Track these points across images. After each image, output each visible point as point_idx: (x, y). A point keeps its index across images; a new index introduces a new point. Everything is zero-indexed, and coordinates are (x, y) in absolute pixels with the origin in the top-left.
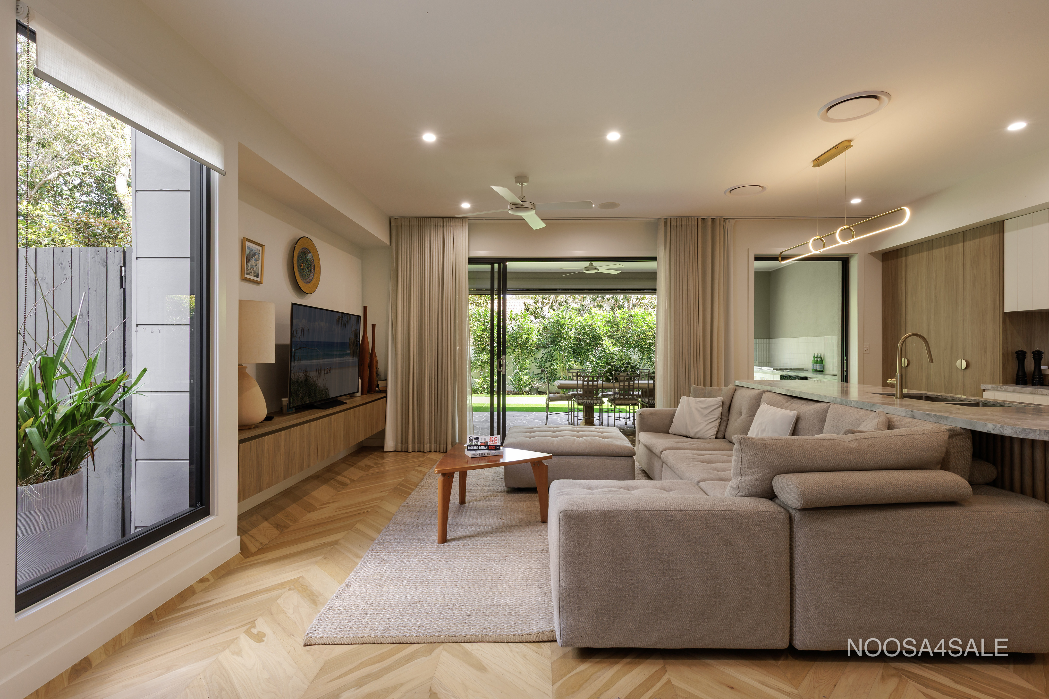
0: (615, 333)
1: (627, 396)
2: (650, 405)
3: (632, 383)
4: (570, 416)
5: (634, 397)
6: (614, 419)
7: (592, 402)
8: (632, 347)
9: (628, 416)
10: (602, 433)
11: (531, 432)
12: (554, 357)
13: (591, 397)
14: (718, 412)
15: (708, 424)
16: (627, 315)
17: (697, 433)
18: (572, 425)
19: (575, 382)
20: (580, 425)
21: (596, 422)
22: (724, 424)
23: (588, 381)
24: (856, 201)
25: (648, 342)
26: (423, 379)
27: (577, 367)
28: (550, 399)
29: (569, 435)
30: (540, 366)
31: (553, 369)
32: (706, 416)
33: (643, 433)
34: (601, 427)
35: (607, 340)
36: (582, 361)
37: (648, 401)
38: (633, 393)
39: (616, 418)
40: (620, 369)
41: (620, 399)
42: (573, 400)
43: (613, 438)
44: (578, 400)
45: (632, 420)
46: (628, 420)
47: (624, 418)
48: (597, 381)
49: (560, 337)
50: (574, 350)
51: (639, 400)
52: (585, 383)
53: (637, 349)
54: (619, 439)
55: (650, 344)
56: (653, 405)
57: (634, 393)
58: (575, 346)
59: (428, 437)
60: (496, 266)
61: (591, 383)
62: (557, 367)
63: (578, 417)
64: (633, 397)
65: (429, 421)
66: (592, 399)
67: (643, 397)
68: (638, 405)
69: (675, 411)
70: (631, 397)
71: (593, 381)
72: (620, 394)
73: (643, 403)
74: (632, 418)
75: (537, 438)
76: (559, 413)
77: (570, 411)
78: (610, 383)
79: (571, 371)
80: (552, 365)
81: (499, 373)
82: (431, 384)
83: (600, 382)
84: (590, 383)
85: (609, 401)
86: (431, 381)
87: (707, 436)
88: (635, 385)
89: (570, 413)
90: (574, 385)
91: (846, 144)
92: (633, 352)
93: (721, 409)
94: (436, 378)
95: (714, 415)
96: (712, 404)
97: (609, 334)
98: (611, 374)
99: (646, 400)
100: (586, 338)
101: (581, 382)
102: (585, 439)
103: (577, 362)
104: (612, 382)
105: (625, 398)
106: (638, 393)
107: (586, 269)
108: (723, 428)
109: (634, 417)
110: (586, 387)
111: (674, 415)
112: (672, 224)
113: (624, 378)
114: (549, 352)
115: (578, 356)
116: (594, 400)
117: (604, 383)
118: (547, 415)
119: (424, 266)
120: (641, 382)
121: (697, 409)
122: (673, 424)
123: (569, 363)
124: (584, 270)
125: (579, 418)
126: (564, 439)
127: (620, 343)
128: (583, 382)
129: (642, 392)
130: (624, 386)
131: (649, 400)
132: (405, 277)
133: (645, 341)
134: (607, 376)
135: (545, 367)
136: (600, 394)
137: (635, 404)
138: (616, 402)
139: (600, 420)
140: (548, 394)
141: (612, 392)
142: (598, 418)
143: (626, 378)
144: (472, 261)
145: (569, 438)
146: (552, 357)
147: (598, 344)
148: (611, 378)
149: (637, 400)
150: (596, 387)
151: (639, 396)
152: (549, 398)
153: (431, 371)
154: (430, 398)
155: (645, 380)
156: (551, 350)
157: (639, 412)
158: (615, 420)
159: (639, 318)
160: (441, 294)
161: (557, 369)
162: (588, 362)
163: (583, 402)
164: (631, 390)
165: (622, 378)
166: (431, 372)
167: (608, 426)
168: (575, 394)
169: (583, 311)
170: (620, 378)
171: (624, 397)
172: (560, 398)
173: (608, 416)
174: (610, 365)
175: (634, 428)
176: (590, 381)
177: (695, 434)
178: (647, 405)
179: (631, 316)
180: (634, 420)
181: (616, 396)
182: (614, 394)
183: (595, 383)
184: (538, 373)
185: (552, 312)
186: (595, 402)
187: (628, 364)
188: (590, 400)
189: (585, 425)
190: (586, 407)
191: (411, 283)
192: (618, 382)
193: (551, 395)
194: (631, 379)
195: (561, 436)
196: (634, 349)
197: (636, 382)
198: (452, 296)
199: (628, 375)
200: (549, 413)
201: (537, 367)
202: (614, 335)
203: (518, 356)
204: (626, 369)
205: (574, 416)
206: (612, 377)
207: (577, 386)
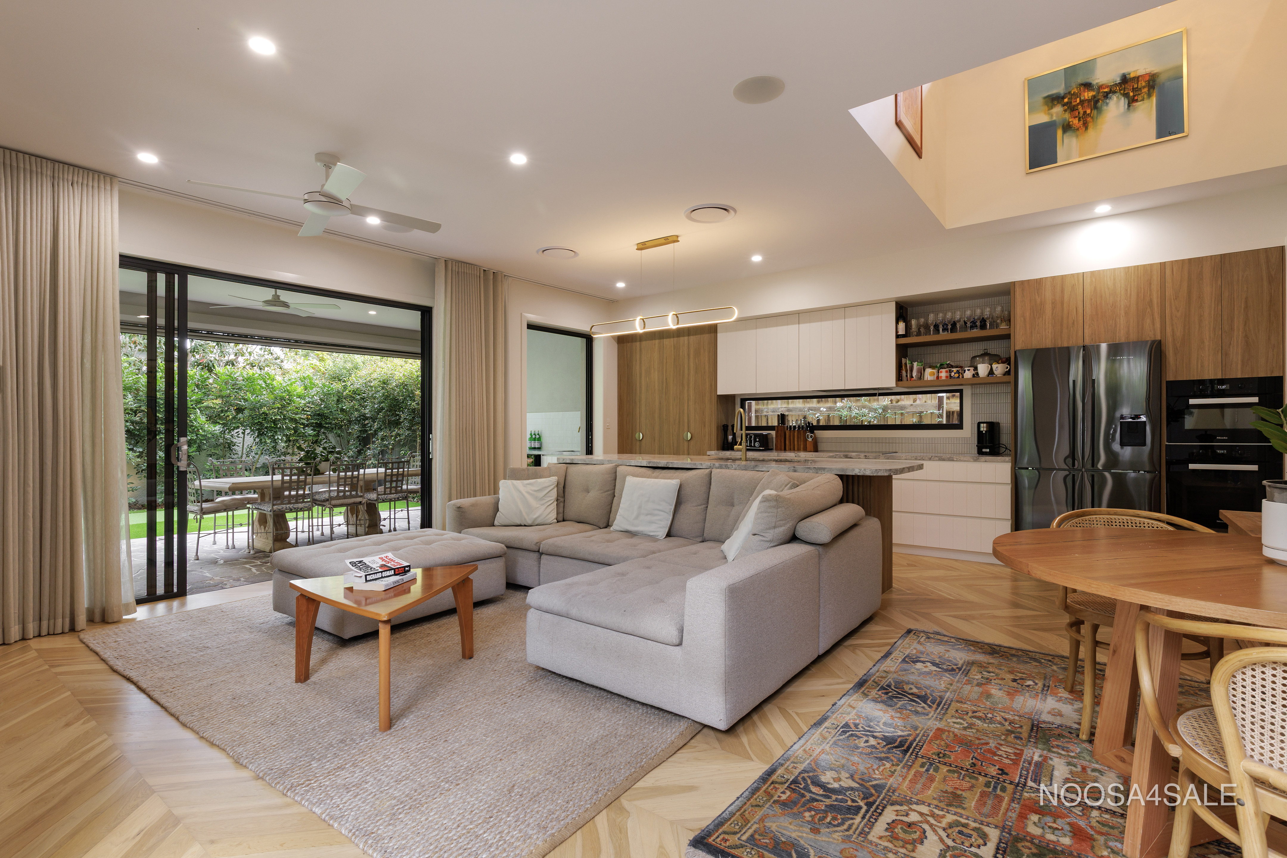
1: (349, 493)
14: (554, 494)
15: (546, 508)
17: (536, 519)
22: (562, 505)
23: (290, 475)
24: (621, 285)
28: (204, 510)
32: (542, 499)
42: (249, 508)
44: (273, 505)
72: (338, 491)
87: (549, 521)
91: (675, 239)
93: (556, 489)
95: (551, 497)
96: (546, 485)
105: (346, 496)
108: (561, 510)
111: (497, 503)
112: (454, 269)
113: (346, 468)
121: (528, 493)
122: (499, 514)
130: (345, 477)
131: (378, 495)
144: (127, 262)
149: (363, 496)
152: (202, 509)
171: (344, 494)
177: (534, 521)
183: (302, 477)
186: (301, 506)
193: (203, 505)
207: (270, 483)
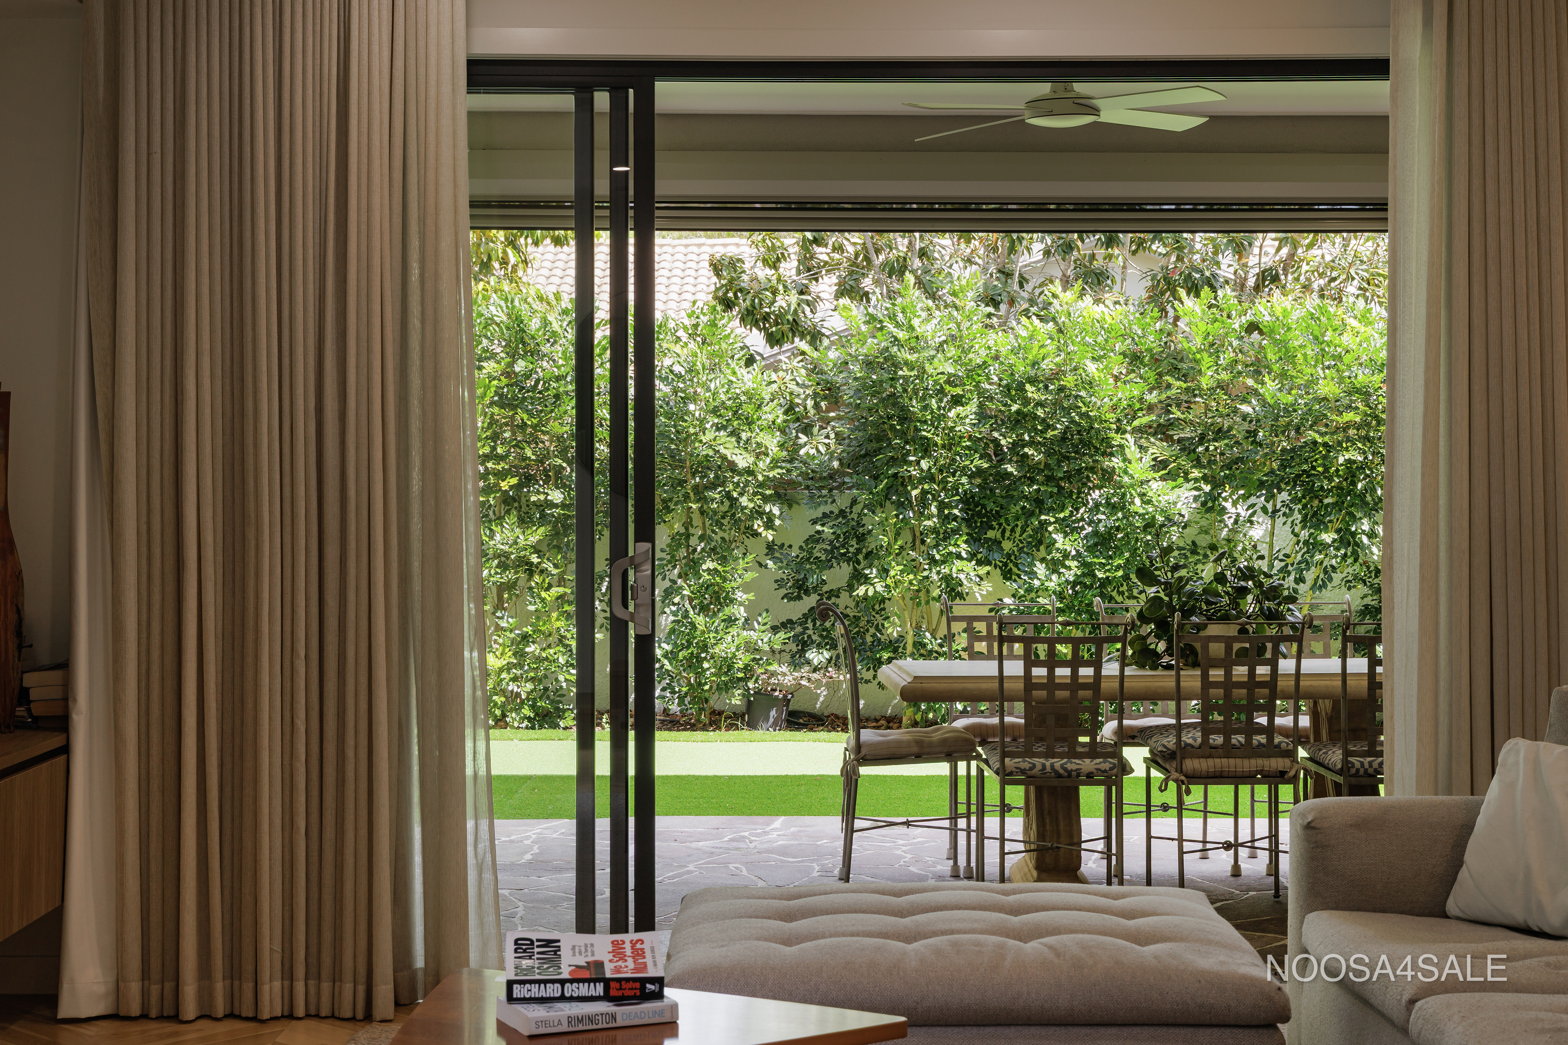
0: (1177, 414)
1: (1241, 738)
2: (1353, 780)
3: (1262, 670)
4: (962, 837)
5: (1278, 739)
6: (1181, 847)
7: (1070, 766)
8: (1261, 484)
9: (1244, 835)
10: (1131, 915)
11: (789, 917)
12: (869, 539)
13: (1064, 740)
16: (1237, 324)
18: (970, 878)
19: (989, 668)
20: (1010, 880)
21: (1091, 864)
23: (1053, 661)
25: (1341, 460)
26: (250, 660)
27: (987, 586)
28: (864, 751)
29: (976, 925)
30: (801, 589)
31: (866, 598)
33: (1324, 914)
34: (1115, 888)
35: (1132, 451)
36: (1009, 556)
37: (1345, 761)
38: (1271, 720)
39: (1187, 846)
40: (1208, 603)
41: (1206, 750)
42: (978, 757)
43: (1181, 940)
44: (1004, 755)
45: (1264, 857)
46: (1243, 852)
47: (1227, 846)
48: (1097, 665)
49: (903, 434)
50: (968, 501)
51: (1302, 753)
52: (1040, 672)
53: (1284, 496)
54: (1209, 942)
55: (1352, 471)
56: (1365, 781)
57: (1278, 721)
58: (978, 481)
59: (278, 947)
60: (602, 100)
61: (1065, 672)
62: (887, 586)
63: (1002, 840)
64: (1270, 739)
65: (278, 869)
66: (1073, 754)
67: (1318, 737)
68: (1294, 780)
69: (1474, 812)
70: (1262, 739)
71: (1075, 663)
72: (1206, 728)
73: (1322, 771)
74: (1265, 844)
75: (821, 942)
76: (907, 824)
77: (962, 809)
78: (1160, 672)
79: (959, 610)
80: (858, 578)
81: (618, 628)
82: (288, 685)
83: (1111, 669)
84: (1063, 672)
85: (1153, 761)
86: (287, 673)
88: (1281, 684)
89: (962, 823)
90: (984, 686)
92: (1264, 510)
94: (314, 656)
97: (1145, 420)
98: (1163, 629)
99: (1335, 756)
100: (1032, 443)
101: (1014, 668)
102: (1050, 947)
103: (989, 563)
104: (1169, 667)
105: (1234, 747)
106: (1296, 721)
107: (1038, 106)
109: (1274, 836)
110: (1042, 694)
111: (1468, 828)
113: (1228, 649)
114: (842, 513)
115: (991, 534)
116: (1081, 756)
117: (1128, 671)
118: (850, 831)
119: (247, 102)
120: (1309, 665)
122: (1463, 874)
123: (945, 570)
124: (1027, 113)
125: (1008, 847)
126: (954, 944)
127: (1198, 464)
128: (1028, 671)
129: (1315, 716)
130: (1228, 684)
131: (1347, 754)
132: (157, 158)
133: (1325, 457)
134: (1144, 638)
135: (826, 588)
136: (1108, 730)
137: (1282, 777)
138: (1191, 764)
139: (1107, 854)
140: (850, 727)
141: (1164, 714)
142: (1100, 846)
143: (1236, 646)
144: (486, 74)
145: (978, 944)
146: (861, 538)
147: (1092, 469)
148: (1161, 647)
149: (1291, 754)
150: (1088, 693)
151: (1298, 736)
152: (859, 746)
153: (288, 623)
154: (287, 757)
155: (1327, 655)
156: (854, 502)
157: (1302, 815)
158: (1181, 853)
159: (1297, 340)
160: (337, 239)
161: (883, 600)
162: (1043, 560)
163: (1025, 765)
164: (1260, 708)
165: (1217, 649)
166: (288, 628)
167: (1149, 883)
168: (987, 726)
169: (1012, 302)
170: (1206, 648)
171: (1227, 739)
172: (915, 750)
173: (1149, 837)
174: (1159, 583)
175: (1277, 895)
176: (1063, 664)
178: (1340, 779)
179: (1253, 327)
180: (1274, 852)
181: (1187, 738)
182: (1179, 728)
183: (1086, 672)
184: (790, 621)
185: (857, 312)
186: (1087, 765)
187: (1245, 578)
188: (1061, 756)
189: (1039, 880)
190: (1039, 790)
191: (183, 190)
192: (1195, 665)
193: (867, 735)
194: (1262, 650)
195: (935, 934)
196: (1273, 496)
197: (1287, 665)
198: (387, 252)
199: (1243, 631)
200: (858, 824)
201: (783, 591)
202: (1171, 424)
203: (688, 536)
204: (1234, 603)
205: (981, 838)
206: (1170, 642)
207: (996, 685)
